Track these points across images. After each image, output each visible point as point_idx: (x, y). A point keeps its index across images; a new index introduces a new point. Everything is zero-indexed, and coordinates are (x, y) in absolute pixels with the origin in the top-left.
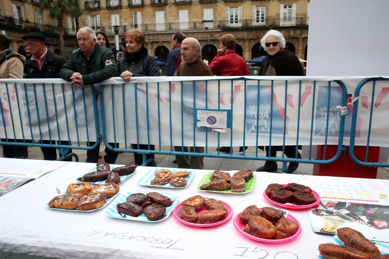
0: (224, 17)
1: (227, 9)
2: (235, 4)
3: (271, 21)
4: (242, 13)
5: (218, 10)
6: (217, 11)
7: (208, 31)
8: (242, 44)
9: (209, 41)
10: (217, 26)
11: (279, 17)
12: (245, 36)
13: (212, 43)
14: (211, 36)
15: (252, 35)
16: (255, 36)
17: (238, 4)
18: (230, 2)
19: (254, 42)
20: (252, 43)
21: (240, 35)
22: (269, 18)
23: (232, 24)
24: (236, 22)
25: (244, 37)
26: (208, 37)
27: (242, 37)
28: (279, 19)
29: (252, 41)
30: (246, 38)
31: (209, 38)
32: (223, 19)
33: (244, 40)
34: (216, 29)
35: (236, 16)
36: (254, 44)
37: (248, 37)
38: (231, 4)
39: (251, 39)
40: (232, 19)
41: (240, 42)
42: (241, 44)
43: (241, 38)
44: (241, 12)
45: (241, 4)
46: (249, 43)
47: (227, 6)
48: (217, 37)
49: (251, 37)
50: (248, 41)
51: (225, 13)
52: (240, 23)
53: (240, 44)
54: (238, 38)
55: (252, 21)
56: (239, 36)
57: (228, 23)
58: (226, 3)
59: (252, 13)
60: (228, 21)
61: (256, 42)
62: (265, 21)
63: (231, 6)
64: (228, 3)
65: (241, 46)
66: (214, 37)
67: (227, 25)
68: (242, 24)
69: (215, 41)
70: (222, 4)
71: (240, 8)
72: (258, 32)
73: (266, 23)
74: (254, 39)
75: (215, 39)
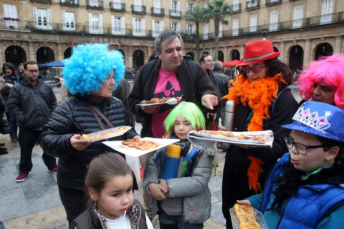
0: (31, 18)
1: (35, 9)
2: (42, 5)
3: (80, 27)
4: (51, 16)
5: (23, 8)
6: (22, 10)
7: (14, 30)
8: (55, 48)
9: (16, 42)
10: (25, 27)
11: (88, 25)
12: (58, 39)
13: (19, 44)
14: (18, 36)
15: (65, 39)
16: (68, 41)
17: (46, 6)
18: (37, 2)
19: (66, 46)
20: (64, 47)
21: (52, 38)
22: (79, 24)
23: (40, 26)
24: (45, 25)
25: (56, 41)
26: (14, 37)
27: (55, 40)
28: (88, 26)
29: (64, 45)
30: (58, 42)
31: (16, 38)
32: (30, 19)
33: (56, 44)
34: (24, 30)
35: (45, 18)
36: (66, 48)
37: (61, 41)
38: (38, 4)
39: (63, 43)
40: (40, 21)
41: (51, 45)
42: (53, 47)
43: (53, 41)
44: (51, 14)
45: (50, 7)
46: (62, 47)
47: (34, 6)
48: (25, 38)
49: (64, 42)
50: (60, 45)
51: (33, 14)
52: (50, 26)
53: (51, 48)
54: (50, 41)
55: (62, 25)
56: (51, 40)
57: (36, 24)
58: (32, 3)
59: (63, 17)
60: (36, 22)
61: (69, 46)
62: (74, 27)
63: (38, 7)
64: (35, 3)
65: (53, 49)
66: (21, 38)
67: (36, 26)
68: (53, 27)
69: (22, 42)
70: (28, 3)
71: (49, 11)
72: (70, 37)
73: (76, 29)
74: (66, 44)
75: (23, 40)
